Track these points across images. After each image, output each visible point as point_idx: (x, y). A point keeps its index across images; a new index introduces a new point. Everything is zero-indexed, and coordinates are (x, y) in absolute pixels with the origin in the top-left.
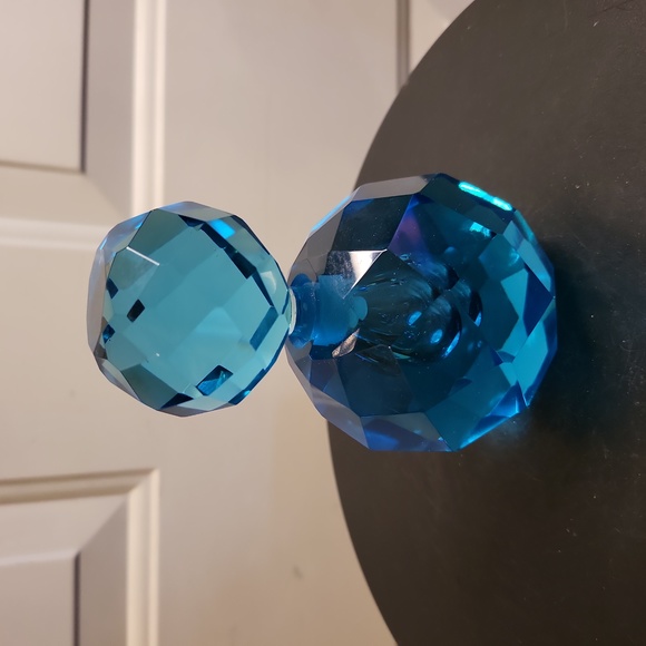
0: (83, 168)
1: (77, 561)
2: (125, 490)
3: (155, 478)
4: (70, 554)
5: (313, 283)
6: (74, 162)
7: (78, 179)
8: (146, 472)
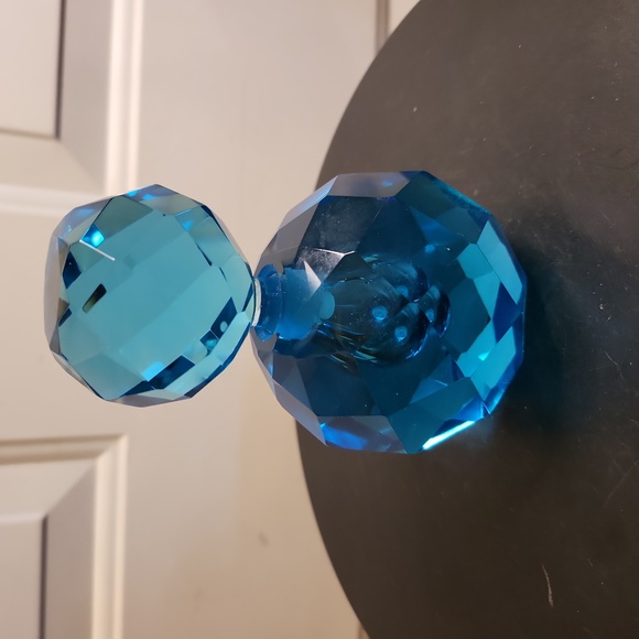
0: (57, 133)
1: (45, 523)
2: (94, 455)
3: (123, 444)
4: (37, 517)
5: (280, 275)
6: (49, 127)
7: (52, 145)
8: (114, 438)
